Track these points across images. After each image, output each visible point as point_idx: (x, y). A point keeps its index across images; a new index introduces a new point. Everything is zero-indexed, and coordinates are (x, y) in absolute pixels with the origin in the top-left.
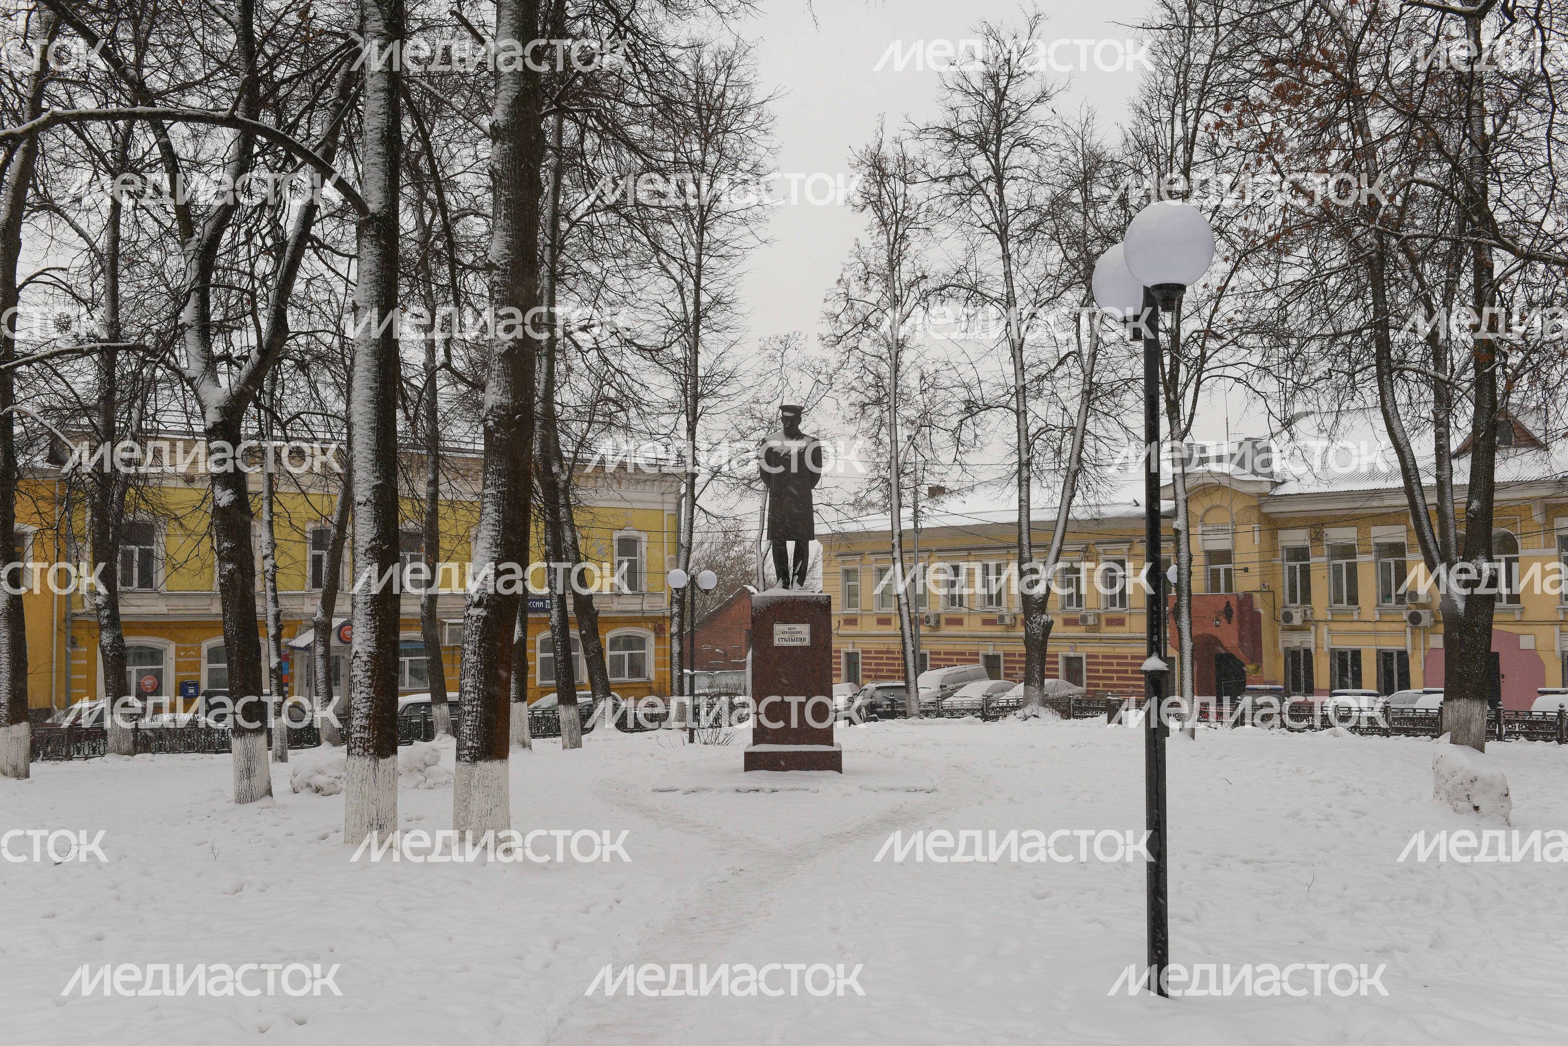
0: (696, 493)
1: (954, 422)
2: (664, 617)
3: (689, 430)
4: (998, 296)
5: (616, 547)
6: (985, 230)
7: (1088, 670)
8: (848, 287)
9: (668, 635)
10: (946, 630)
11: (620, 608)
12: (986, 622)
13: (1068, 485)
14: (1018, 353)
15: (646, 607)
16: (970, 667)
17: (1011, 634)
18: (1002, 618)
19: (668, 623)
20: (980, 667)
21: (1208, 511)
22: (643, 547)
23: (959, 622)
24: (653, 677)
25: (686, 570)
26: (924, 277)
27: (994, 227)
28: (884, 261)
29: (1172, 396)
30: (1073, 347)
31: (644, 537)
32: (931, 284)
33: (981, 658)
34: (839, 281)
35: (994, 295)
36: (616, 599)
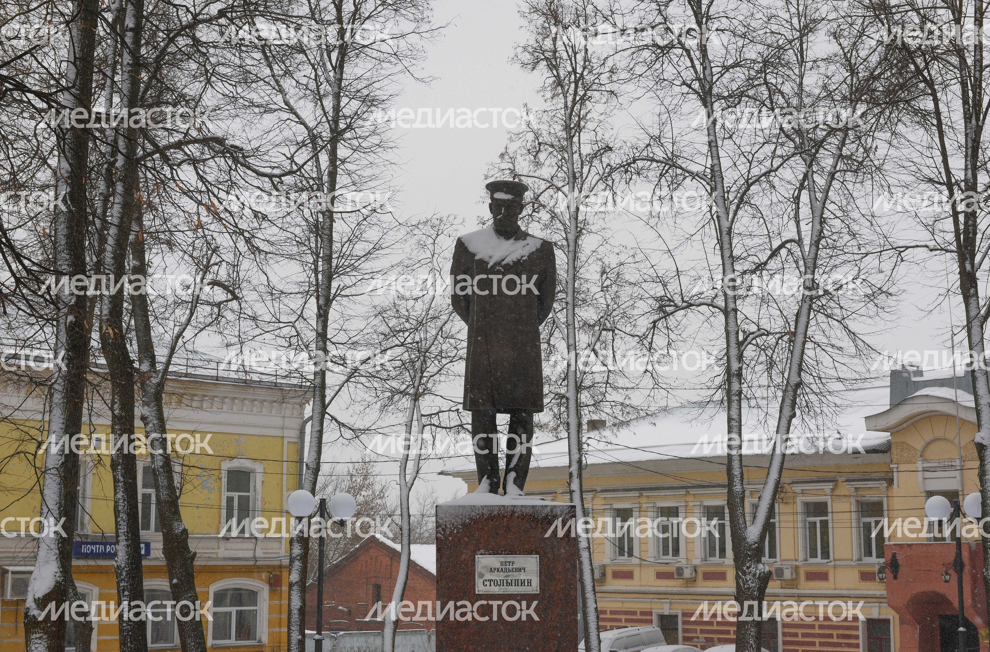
0: (327, 402)
1: (643, 324)
2: (280, 567)
3: (319, 316)
4: (700, 169)
5: (225, 480)
6: (685, 89)
7: (784, 634)
8: (513, 160)
9: (285, 588)
10: (613, 585)
11: (228, 554)
12: (660, 576)
13: (788, 402)
14: (726, 238)
15: (259, 553)
16: (644, 630)
17: (692, 590)
18: (680, 571)
19: (285, 574)
20: (654, 629)
21: (928, 444)
22: (258, 480)
23: (628, 575)
24: (265, 639)
25: (313, 492)
26: (609, 149)
27: (696, 85)
28: (558, 128)
29: (968, 267)
30: (791, 233)
31: (259, 467)
32: (615, 159)
33: (655, 618)
34: (502, 156)
35: (694, 168)
36: (222, 544)
